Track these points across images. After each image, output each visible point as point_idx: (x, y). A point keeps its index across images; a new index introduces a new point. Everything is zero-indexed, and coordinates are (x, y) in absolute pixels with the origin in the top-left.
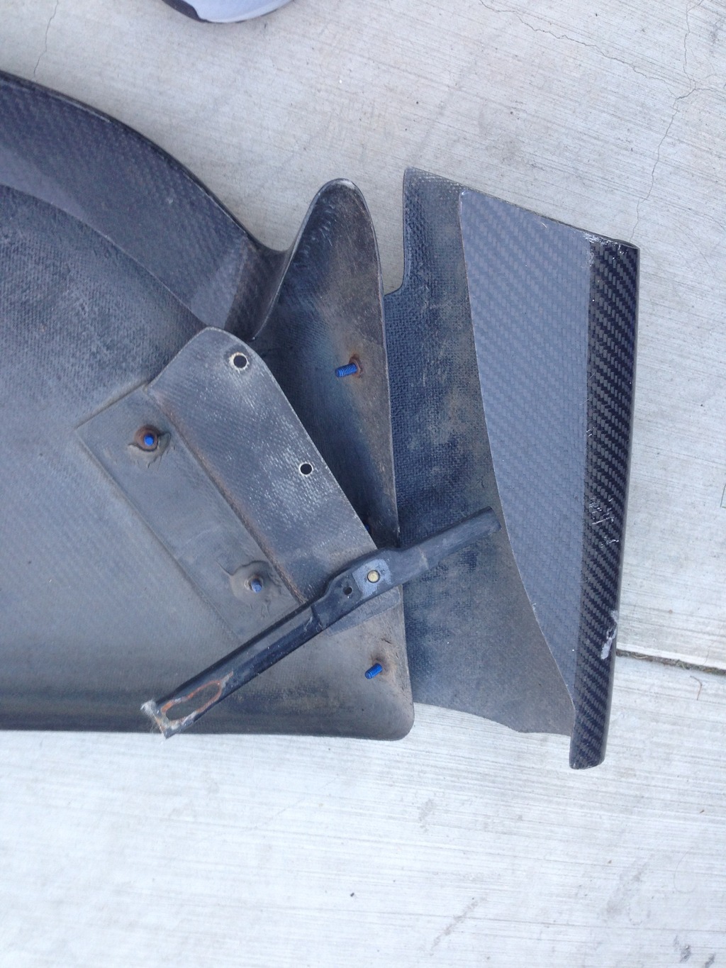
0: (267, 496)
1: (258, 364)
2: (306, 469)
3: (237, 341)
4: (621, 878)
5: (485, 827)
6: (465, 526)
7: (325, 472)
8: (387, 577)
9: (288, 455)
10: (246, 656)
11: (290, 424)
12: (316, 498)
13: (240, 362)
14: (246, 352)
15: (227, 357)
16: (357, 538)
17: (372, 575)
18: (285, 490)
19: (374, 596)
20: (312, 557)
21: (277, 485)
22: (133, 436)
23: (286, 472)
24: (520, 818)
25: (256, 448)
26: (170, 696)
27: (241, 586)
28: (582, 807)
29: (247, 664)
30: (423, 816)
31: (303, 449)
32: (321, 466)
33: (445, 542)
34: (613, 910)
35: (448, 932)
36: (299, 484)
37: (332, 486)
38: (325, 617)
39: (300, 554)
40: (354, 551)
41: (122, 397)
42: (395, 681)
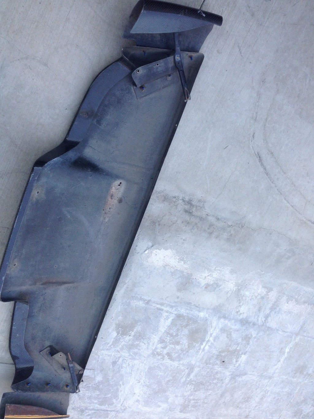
0: (159, 72)
1: (140, 68)
2: (158, 65)
3: (135, 71)
4: (248, 11)
5: (226, 40)
6: (175, 39)
7: (159, 61)
8: (179, 55)
9: (155, 67)
10: (184, 84)
11: (150, 65)
12: (163, 64)
13: (138, 71)
14: (137, 70)
15: (137, 73)
16: (171, 59)
17: (178, 58)
18: (160, 69)
19: (181, 58)
20: (171, 67)
21: (158, 70)
22: (141, 91)
23: (157, 68)
24: (227, 32)
25: (152, 72)
26: (185, 98)
27: (169, 78)
28: (231, 17)
29: (185, 84)
30: (219, 53)
31: (155, 64)
32: (158, 62)
33: (177, 43)
34: (253, 15)
35: (241, 53)
36: (160, 66)
37: (161, 61)
38: (182, 69)
39: (170, 69)
40: (172, 60)
41: (134, 90)
42: (194, 55)
